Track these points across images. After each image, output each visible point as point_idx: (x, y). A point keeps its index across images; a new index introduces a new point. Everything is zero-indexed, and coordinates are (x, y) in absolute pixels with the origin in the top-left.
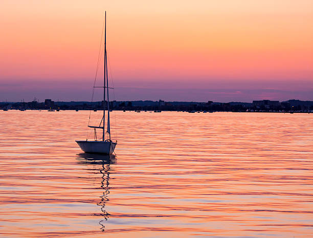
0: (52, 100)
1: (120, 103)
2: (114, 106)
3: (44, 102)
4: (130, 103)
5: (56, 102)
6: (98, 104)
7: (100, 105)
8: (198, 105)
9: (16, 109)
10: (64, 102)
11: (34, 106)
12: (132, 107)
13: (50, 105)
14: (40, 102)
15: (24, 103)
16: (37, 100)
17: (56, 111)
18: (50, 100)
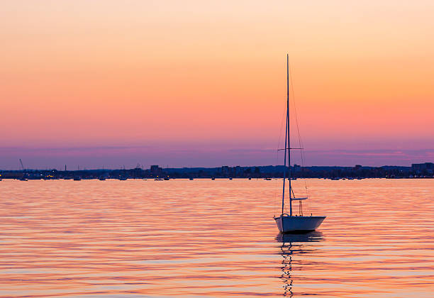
1: (245, 169)
2: (237, 173)
4: (257, 169)
5: (165, 169)
6: (217, 170)
7: (220, 171)
8: (343, 170)
9: (115, 178)
10: (176, 169)
11: (138, 174)
12: (259, 174)
13: (157, 173)
14: (145, 169)
15: (124, 170)
16: (141, 167)
17: (164, 179)
18: (157, 166)
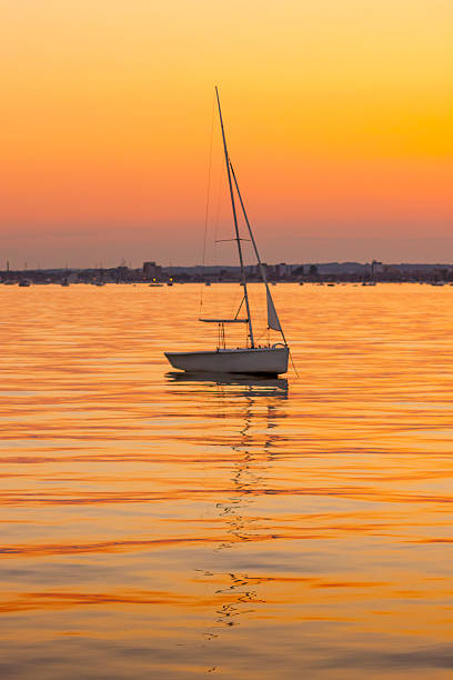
0: (157, 265)
1: (294, 269)
2: (281, 274)
3: (141, 267)
4: (313, 268)
5: (165, 269)
6: (249, 270)
7: (254, 272)
9: (86, 283)
10: (183, 268)
11: (122, 275)
12: (317, 275)
13: (152, 274)
14: (134, 268)
15: (101, 270)
16: (126, 265)
17: (165, 285)
18: (153, 264)
